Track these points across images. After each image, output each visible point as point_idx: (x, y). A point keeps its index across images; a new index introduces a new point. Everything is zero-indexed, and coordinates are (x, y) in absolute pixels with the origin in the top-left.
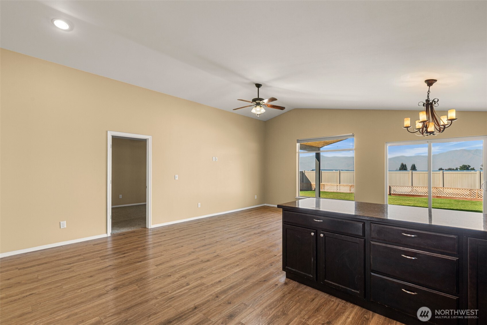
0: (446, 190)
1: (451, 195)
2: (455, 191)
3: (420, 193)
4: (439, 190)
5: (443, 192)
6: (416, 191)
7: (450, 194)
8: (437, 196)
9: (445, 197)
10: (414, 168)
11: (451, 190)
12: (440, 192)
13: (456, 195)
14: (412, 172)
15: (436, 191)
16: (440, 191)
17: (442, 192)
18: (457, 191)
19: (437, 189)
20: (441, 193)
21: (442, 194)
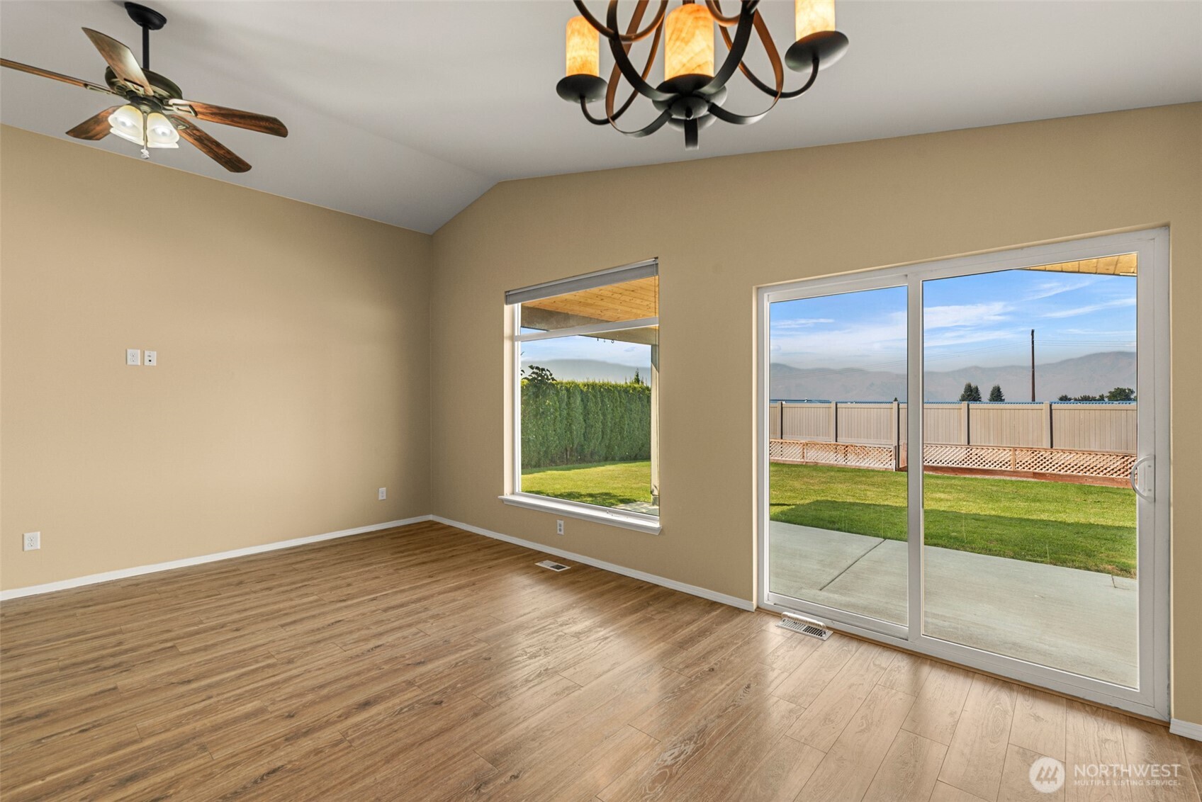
0: (1059, 455)
1: (1072, 469)
2: (1082, 458)
3: (990, 464)
4: (1038, 455)
5: (1050, 461)
6: (979, 459)
7: (1069, 467)
8: (1035, 474)
9: (1055, 474)
10: (997, 396)
11: (1072, 455)
12: (1041, 462)
13: (1085, 470)
14: (968, 405)
15: (1033, 460)
16: (1041, 458)
17: (1047, 463)
18: (1088, 458)
19: (1036, 453)
20: (1044, 465)
21: (1047, 467)
